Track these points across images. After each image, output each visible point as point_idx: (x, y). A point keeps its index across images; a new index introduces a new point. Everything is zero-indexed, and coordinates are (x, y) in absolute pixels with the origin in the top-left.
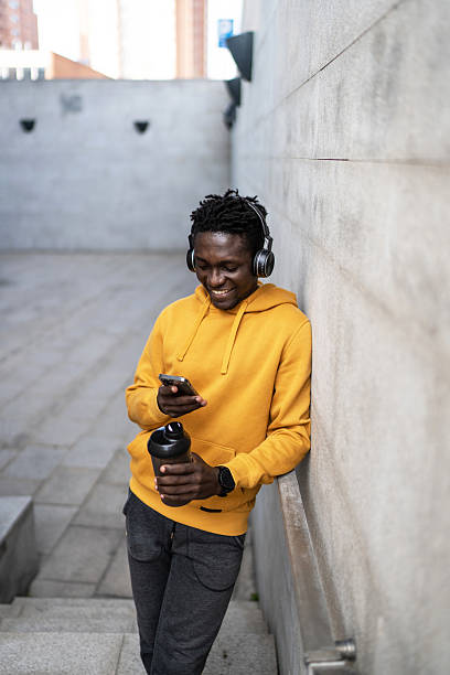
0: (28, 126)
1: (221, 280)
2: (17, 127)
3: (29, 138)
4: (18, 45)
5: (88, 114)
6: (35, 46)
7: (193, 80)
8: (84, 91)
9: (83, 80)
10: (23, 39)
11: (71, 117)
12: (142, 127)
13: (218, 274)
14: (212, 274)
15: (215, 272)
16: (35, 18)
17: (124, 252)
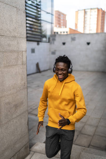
0: (64, 44)
1: (61, 73)
2: (61, 44)
3: (64, 46)
4: (62, 27)
5: (77, 41)
6: (66, 27)
7: (101, 33)
8: (76, 36)
9: (76, 34)
10: (63, 25)
11: (73, 42)
12: (88, 44)
13: (61, 72)
14: (59, 72)
15: (60, 71)
16: (66, 21)
17: (83, 71)
